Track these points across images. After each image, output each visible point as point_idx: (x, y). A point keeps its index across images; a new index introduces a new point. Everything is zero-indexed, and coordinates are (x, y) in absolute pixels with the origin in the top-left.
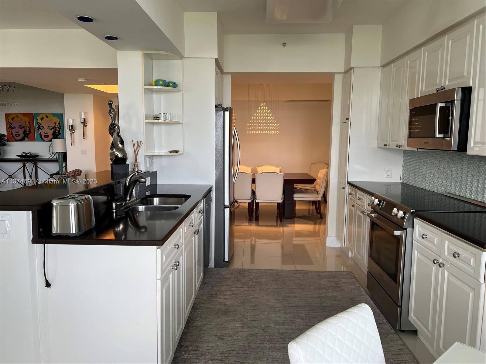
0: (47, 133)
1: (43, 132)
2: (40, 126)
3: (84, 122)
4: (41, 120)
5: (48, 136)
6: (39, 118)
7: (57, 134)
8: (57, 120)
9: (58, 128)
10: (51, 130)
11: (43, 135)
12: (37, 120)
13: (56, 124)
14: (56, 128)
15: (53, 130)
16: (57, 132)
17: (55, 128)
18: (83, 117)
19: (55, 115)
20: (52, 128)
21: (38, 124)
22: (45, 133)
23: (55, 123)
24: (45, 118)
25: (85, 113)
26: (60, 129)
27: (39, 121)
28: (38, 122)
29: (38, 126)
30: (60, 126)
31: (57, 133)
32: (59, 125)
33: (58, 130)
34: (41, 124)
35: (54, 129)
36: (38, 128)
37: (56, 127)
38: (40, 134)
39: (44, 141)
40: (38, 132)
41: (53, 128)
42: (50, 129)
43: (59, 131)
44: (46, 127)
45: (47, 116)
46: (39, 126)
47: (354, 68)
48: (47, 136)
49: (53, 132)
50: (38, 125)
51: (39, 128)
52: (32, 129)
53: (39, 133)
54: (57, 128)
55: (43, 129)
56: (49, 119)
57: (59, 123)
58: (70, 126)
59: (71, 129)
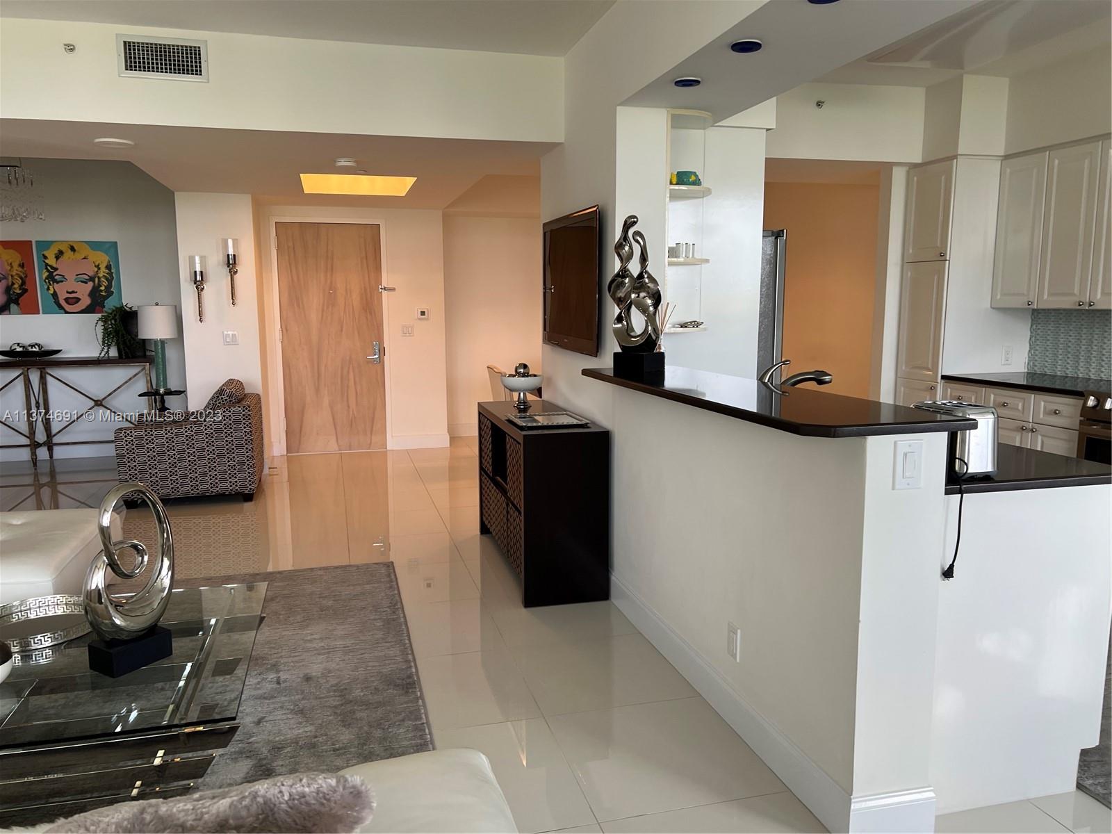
0: (73, 292)
1: (62, 290)
2: (54, 274)
3: (231, 263)
4: (57, 258)
5: (78, 300)
6: (50, 254)
7: (104, 294)
8: (103, 259)
9: (107, 279)
10: (86, 283)
11: (62, 296)
12: (45, 258)
13: (99, 269)
14: (99, 278)
15: (91, 284)
16: (103, 288)
17: (97, 280)
18: (231, 252)
20: (87, 277)
21: (49, 268)
22: (67, 292)
23: (98, 267)
24: (68, 254)
25: (235, 242)
26: (110, 281)
27: (51, 261)
28: (47, 265)
29: (47, 273)
30: (111, 274)
31: (101, 291)
32: (107, 271)
33: (105, 283)
34: (56, 269)
35: (94, 281)
36: (46, 278)
37: (101, 275)
38: (55, 295)
39: (67, 313)
40: (48, 289)
41: (92, 279)
42: (82, 281)
43: (109, 287)
44: (71, 277)
45: (73, 249)
46: (51, 273)
47: (958, 157)
48: (75, 300)
49: (90, 288)
50: (48, 271)
51: (52, 279)
52: (27, 280)
53: (51, 292)
54: (103, 279)
55: (62, 281)
56: (79, 256)
57: (108, 267)
58: (198, 272)
59: (199, 281)
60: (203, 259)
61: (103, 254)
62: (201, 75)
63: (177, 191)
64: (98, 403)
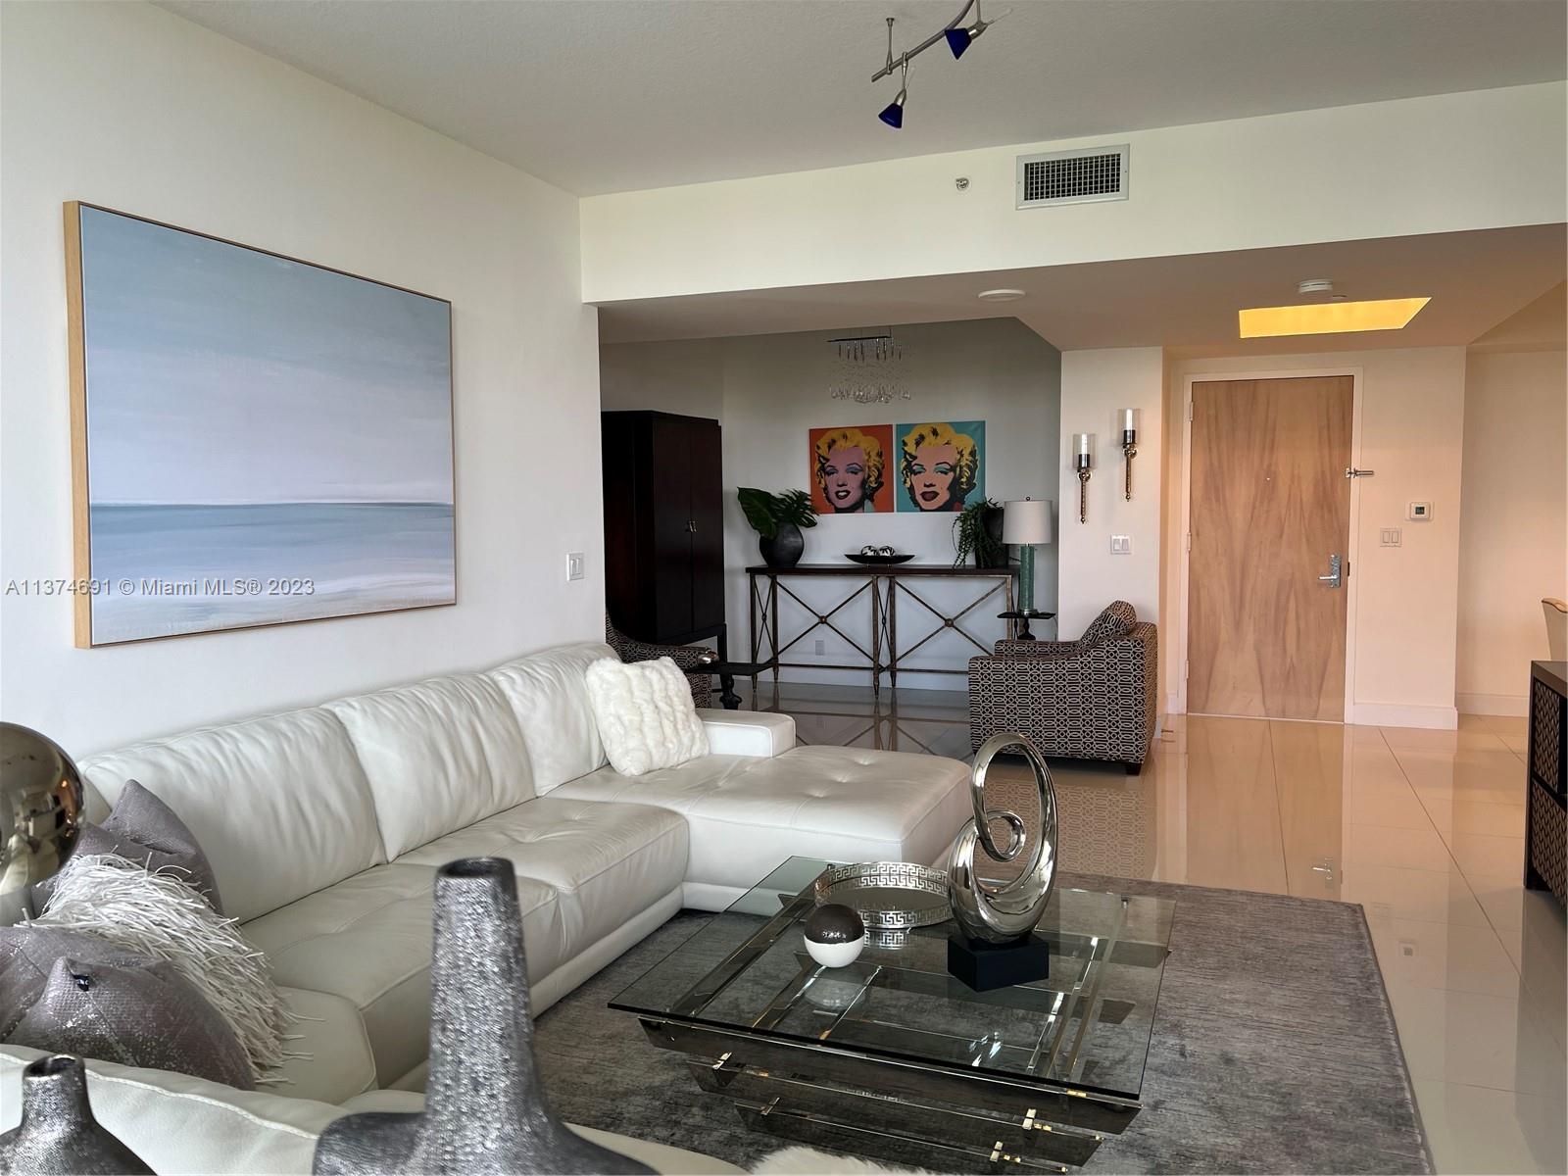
0: (931, 485)
1: (919, 483)
2: (913, 464)
3: (1128, 443)
4: (918, 444)
5: (935, 494)
6: (911, 439)
7: (965, 487)
8: (966, 443)
9: (970, 468)
10: (946, 474)
11: (919, 490)
12: (905, 444)
13: (962, 456)
15: (951, 474)
16: (964, 480)
17: (958, 469)
18: (1129, 427)
19: (959, 427)
20: (948, 467)
21: (908, 456)
22: (925, 486)
23: (961, 453)
24: (930, 438)
25: (1136, 413)
26: (972, 471)
27: (911, 448)
28: (906, 452)
29: (905, 463)
30: (974, 462)
31: (962, 483)
32: (970, 458)
33: (967, 473)
34: (915, 458)
35: (955, 472)
36: (904, 469)
37: (963, 464)
38: (911, 489)
39: (922, 510)
40: (905, 482)
41: (953, 469)
42: (942, 472)
43: (971, 478)
44: (930, 467)
45: (935, 433)
46: (909, 463)
48: (932, 495)
49: (950, 480)
50: (906, 460)
51: (910, 470)
52: (884, 472)
53: (908, 485)
54: (965, 469)
55: (920, 473)
56: (941, 441)
57: (973, 453)
58: (1083, 457)
59: (1084, 468)
60: (1091, 438)
61: (968, 437)
62: (1118, 190)
63: (1065, 350)
64: (949, 623)
